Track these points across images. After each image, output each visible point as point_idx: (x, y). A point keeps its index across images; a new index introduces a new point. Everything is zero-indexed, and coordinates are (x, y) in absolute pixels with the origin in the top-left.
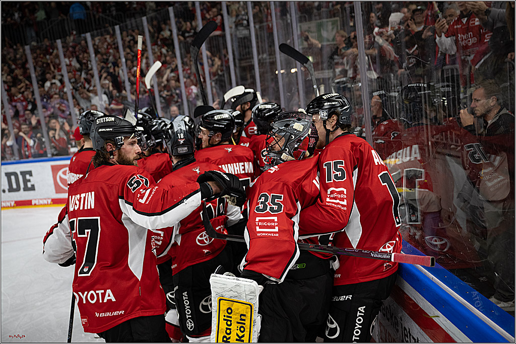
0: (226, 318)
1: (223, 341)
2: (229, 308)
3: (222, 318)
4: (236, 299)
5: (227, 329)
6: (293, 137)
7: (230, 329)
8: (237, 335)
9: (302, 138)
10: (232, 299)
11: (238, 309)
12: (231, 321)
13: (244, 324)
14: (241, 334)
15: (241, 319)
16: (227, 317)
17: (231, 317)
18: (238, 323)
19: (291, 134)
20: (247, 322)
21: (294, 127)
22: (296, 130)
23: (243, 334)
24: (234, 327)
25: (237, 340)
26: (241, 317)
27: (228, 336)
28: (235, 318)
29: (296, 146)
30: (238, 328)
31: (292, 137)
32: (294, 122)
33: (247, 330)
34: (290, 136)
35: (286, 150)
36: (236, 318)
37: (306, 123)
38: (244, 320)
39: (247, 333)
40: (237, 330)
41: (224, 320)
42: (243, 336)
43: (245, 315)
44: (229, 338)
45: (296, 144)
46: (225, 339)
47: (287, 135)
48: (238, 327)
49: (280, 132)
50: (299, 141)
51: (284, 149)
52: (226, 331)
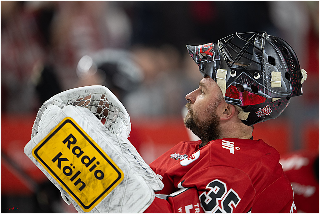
0: (95, 162)
1: (71, 136)
2: (102, 177)
3: (99, 158)
4: (106, 196)
5: (82, 152)
6: (258, 77)
7: (78, 156)
8: (66, 159)
9: (260, 92)
10: (110, 192)
11: (94, 187)
12: (87, 165)
13: (72, 180)
14: (64, 164)
15: (79, 181)
16: (95, 166)
17: (91, 170)
18: (79, 173)
19: (261, 72)
20: (70, 184)
21: (273, 73)
22: (271, 77)
23: (62, 168)
24: (78, 164)
25: (60, 154)
26: (82, 182)
27: (72, 146)
28: (87, 175)
29: (245, 86)
30: (72, 167)
31: (256, 76)
32: (281, 70)
33: (62, 176)
34: (258, 72)
35: (233, 73)
36: (85, 175)
37: (286, 90)
38: (76, 184)
39: (59, 172)
40: (71, 165)
41: (94, 159)
42: (59, 166)
43: (81, 189)
44: (69, 147)
45: (248, 86)
46: (72, 140)
47: (257, 66)
48: (74, 167)
49: (257, 53)
50: (255, 89)
51: (234, 69)
52: (80, 149)
